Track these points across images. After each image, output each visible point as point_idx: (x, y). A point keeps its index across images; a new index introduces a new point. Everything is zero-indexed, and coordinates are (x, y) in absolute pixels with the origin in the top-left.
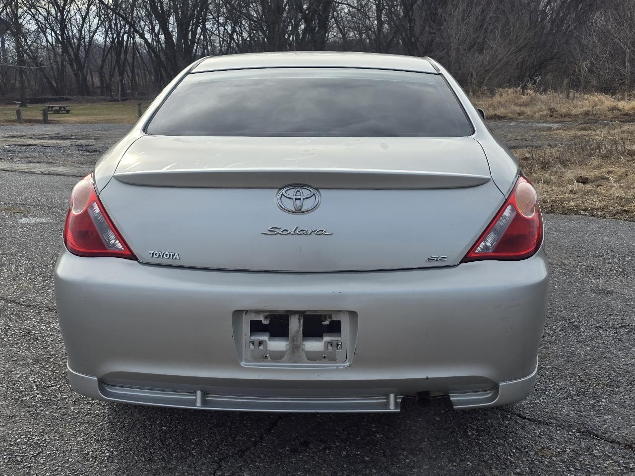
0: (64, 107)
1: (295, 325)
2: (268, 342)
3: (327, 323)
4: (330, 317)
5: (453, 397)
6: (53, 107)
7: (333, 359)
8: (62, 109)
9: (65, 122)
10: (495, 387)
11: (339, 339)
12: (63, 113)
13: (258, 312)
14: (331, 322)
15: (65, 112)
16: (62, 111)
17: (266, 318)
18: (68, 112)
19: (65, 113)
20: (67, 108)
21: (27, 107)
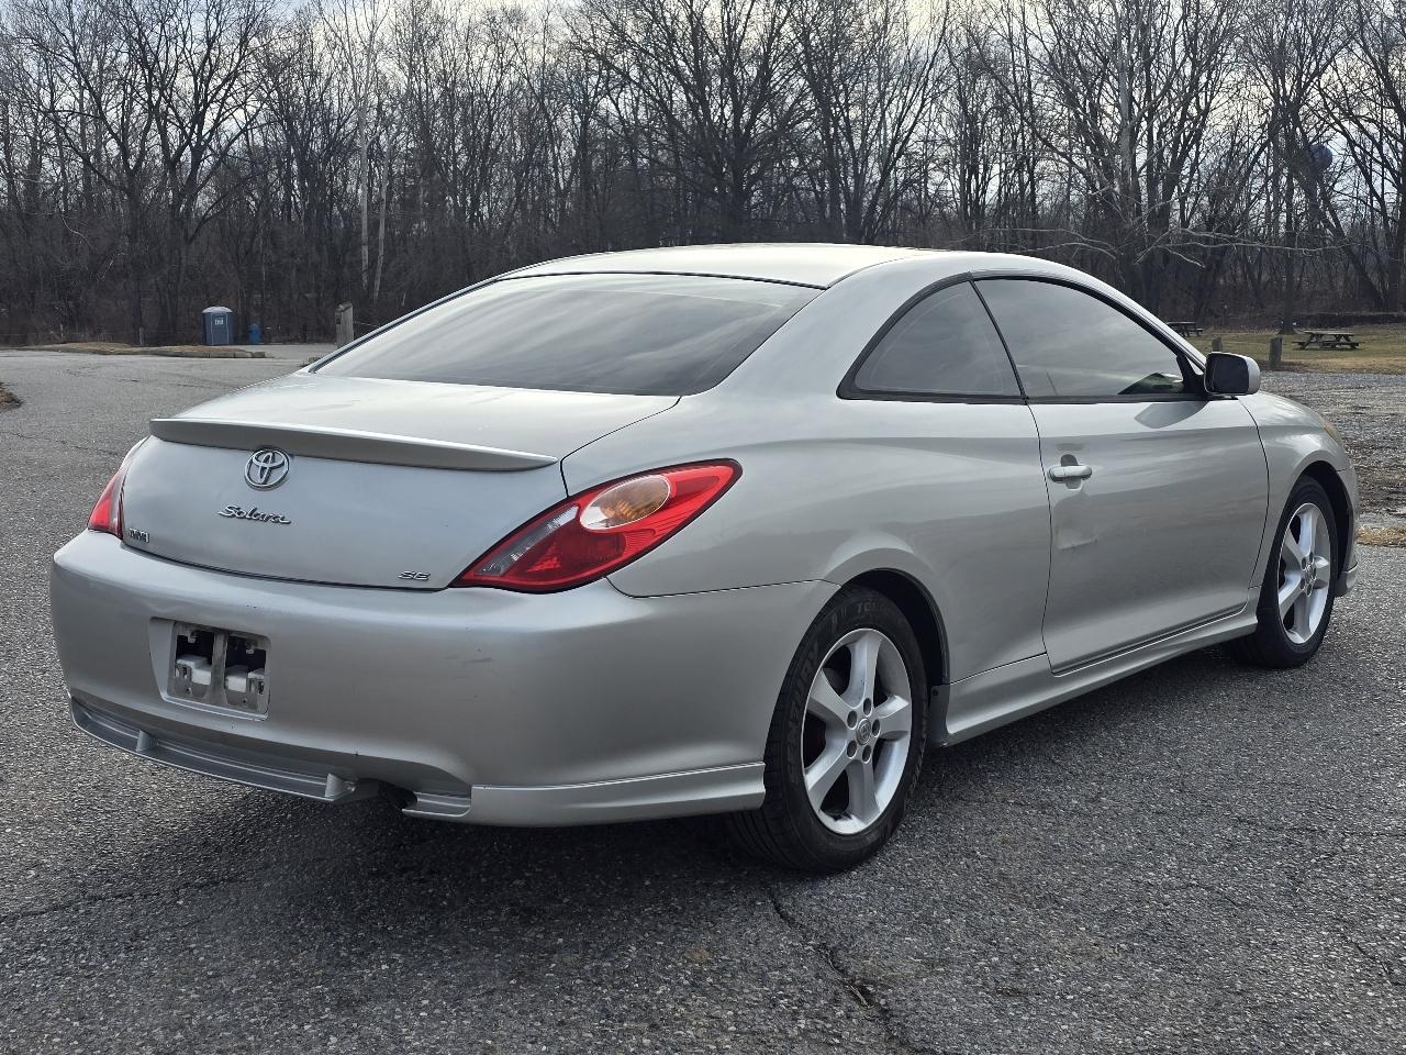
0: (1346, 337)
1: (220, 649)
2: (194, 670)
3: (250, 651)
4: (256, 644)
5: (421, 797)
6: (1322, 335)
7: (253, 707)
8: (1343, 340)
9: (1318, 368)
10: (465, 792)
11: (263, 677)
12: (1342, 350)
13: (187, 625)
14: (256, 651)
15: (1349, 347)
16: (1341, 344)
17: (192, 634)
18: (1354, 346)
19: (1347, 349)
20: (1353, 340)
21: (1294, 333)
